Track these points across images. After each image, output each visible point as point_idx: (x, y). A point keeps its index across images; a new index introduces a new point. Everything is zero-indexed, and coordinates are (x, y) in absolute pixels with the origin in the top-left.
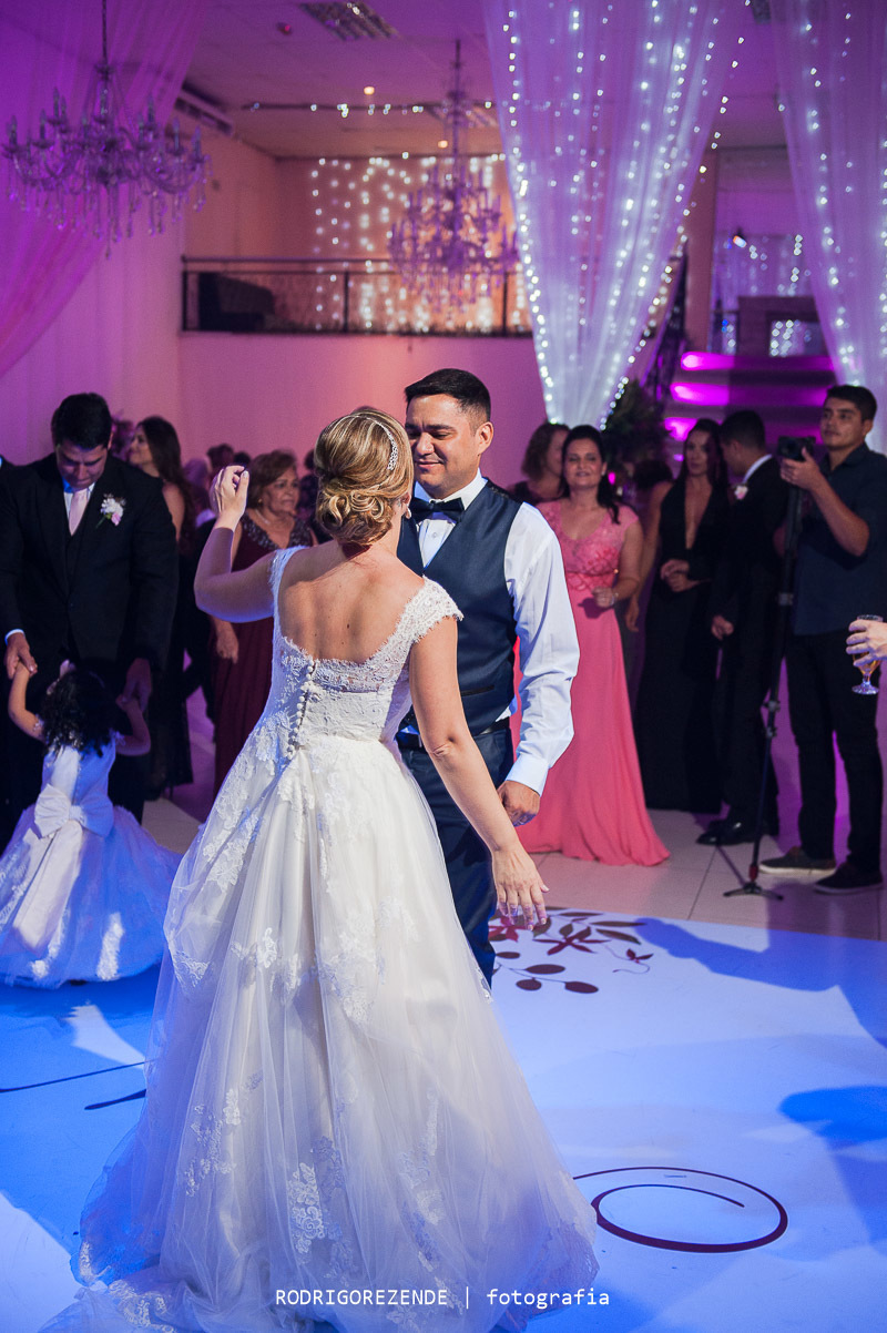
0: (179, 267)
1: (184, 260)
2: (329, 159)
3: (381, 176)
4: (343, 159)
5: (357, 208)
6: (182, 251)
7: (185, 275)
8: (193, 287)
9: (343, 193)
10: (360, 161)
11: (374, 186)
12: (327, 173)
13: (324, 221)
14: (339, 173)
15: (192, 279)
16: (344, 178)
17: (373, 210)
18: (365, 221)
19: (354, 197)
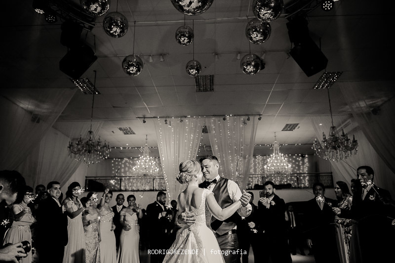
0: (85, 178)
1: (86, 177)
2: (116, 158)
3: (126, 162)
4: (119, 158)
5: (121, 168)
6: (86, 175)
7: (86, 180)
8: (87, 182)
9: (118, 165)
10: (122, 159)
11: (125, 164)
12: (115, 161)
13: (114, 170)
14: (118, 161)
15: (87, 181)
16: (119, 162)
17: (124, 168)
18: (123, 170)
19: (121, 166)
